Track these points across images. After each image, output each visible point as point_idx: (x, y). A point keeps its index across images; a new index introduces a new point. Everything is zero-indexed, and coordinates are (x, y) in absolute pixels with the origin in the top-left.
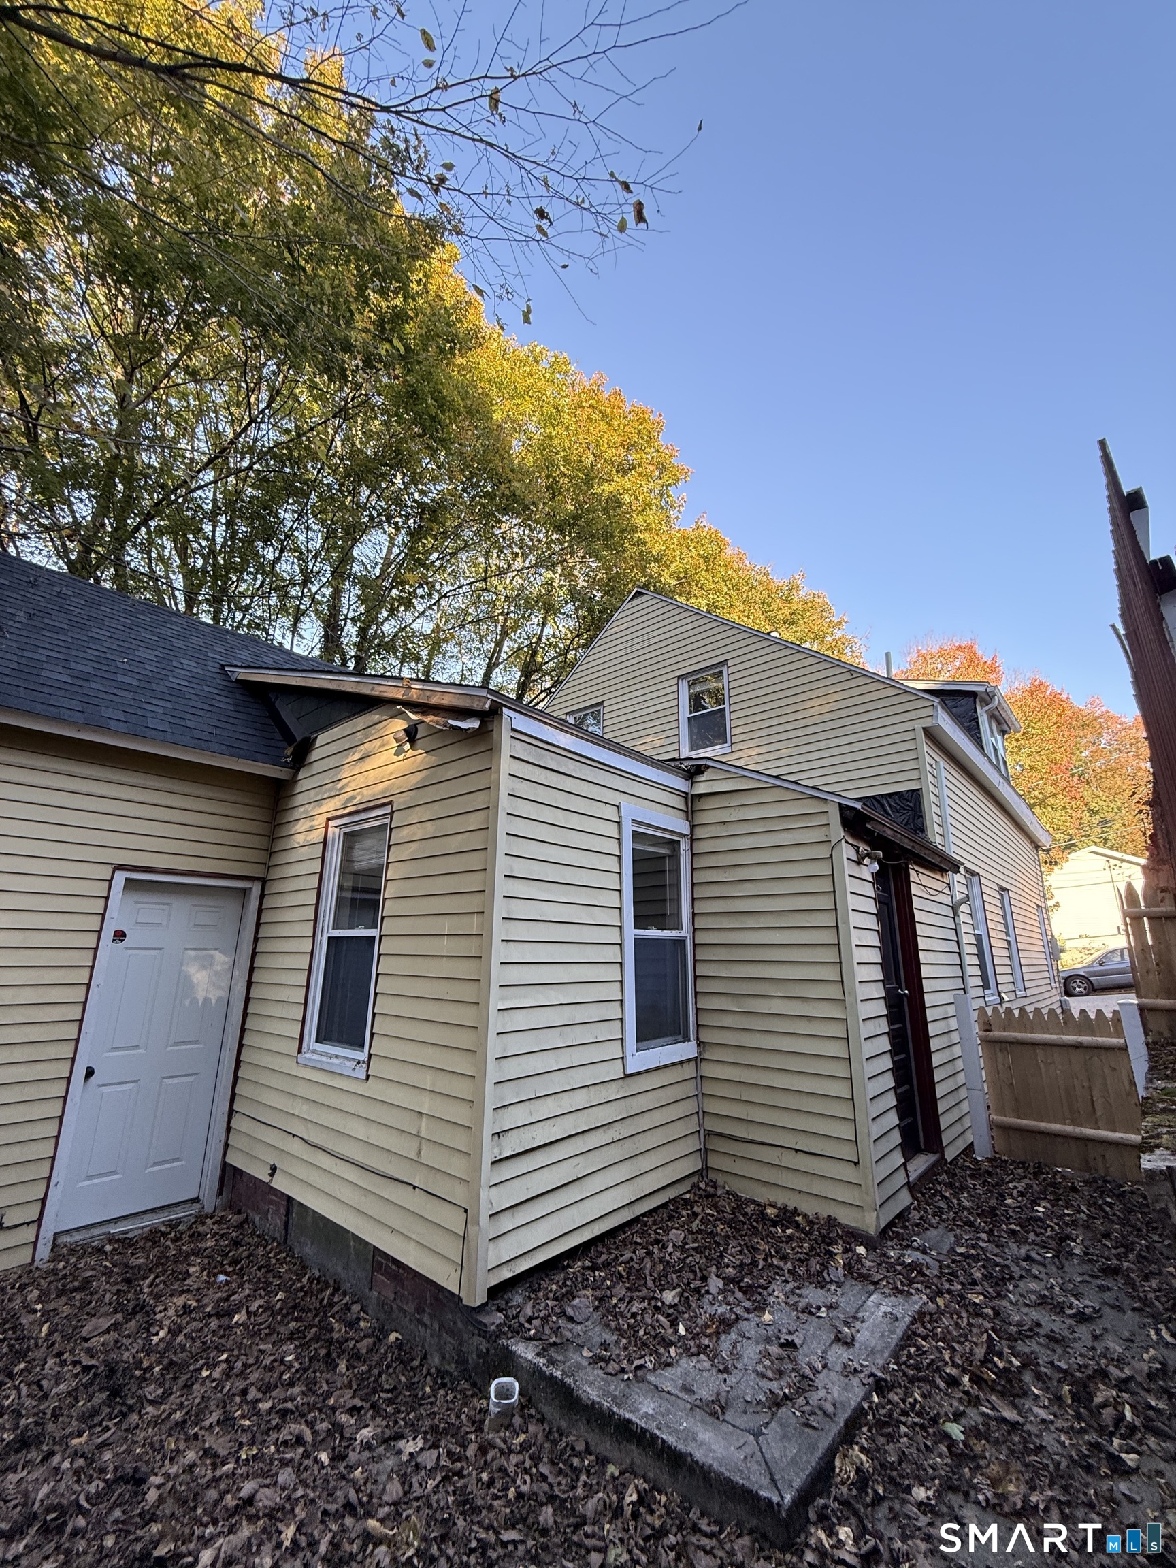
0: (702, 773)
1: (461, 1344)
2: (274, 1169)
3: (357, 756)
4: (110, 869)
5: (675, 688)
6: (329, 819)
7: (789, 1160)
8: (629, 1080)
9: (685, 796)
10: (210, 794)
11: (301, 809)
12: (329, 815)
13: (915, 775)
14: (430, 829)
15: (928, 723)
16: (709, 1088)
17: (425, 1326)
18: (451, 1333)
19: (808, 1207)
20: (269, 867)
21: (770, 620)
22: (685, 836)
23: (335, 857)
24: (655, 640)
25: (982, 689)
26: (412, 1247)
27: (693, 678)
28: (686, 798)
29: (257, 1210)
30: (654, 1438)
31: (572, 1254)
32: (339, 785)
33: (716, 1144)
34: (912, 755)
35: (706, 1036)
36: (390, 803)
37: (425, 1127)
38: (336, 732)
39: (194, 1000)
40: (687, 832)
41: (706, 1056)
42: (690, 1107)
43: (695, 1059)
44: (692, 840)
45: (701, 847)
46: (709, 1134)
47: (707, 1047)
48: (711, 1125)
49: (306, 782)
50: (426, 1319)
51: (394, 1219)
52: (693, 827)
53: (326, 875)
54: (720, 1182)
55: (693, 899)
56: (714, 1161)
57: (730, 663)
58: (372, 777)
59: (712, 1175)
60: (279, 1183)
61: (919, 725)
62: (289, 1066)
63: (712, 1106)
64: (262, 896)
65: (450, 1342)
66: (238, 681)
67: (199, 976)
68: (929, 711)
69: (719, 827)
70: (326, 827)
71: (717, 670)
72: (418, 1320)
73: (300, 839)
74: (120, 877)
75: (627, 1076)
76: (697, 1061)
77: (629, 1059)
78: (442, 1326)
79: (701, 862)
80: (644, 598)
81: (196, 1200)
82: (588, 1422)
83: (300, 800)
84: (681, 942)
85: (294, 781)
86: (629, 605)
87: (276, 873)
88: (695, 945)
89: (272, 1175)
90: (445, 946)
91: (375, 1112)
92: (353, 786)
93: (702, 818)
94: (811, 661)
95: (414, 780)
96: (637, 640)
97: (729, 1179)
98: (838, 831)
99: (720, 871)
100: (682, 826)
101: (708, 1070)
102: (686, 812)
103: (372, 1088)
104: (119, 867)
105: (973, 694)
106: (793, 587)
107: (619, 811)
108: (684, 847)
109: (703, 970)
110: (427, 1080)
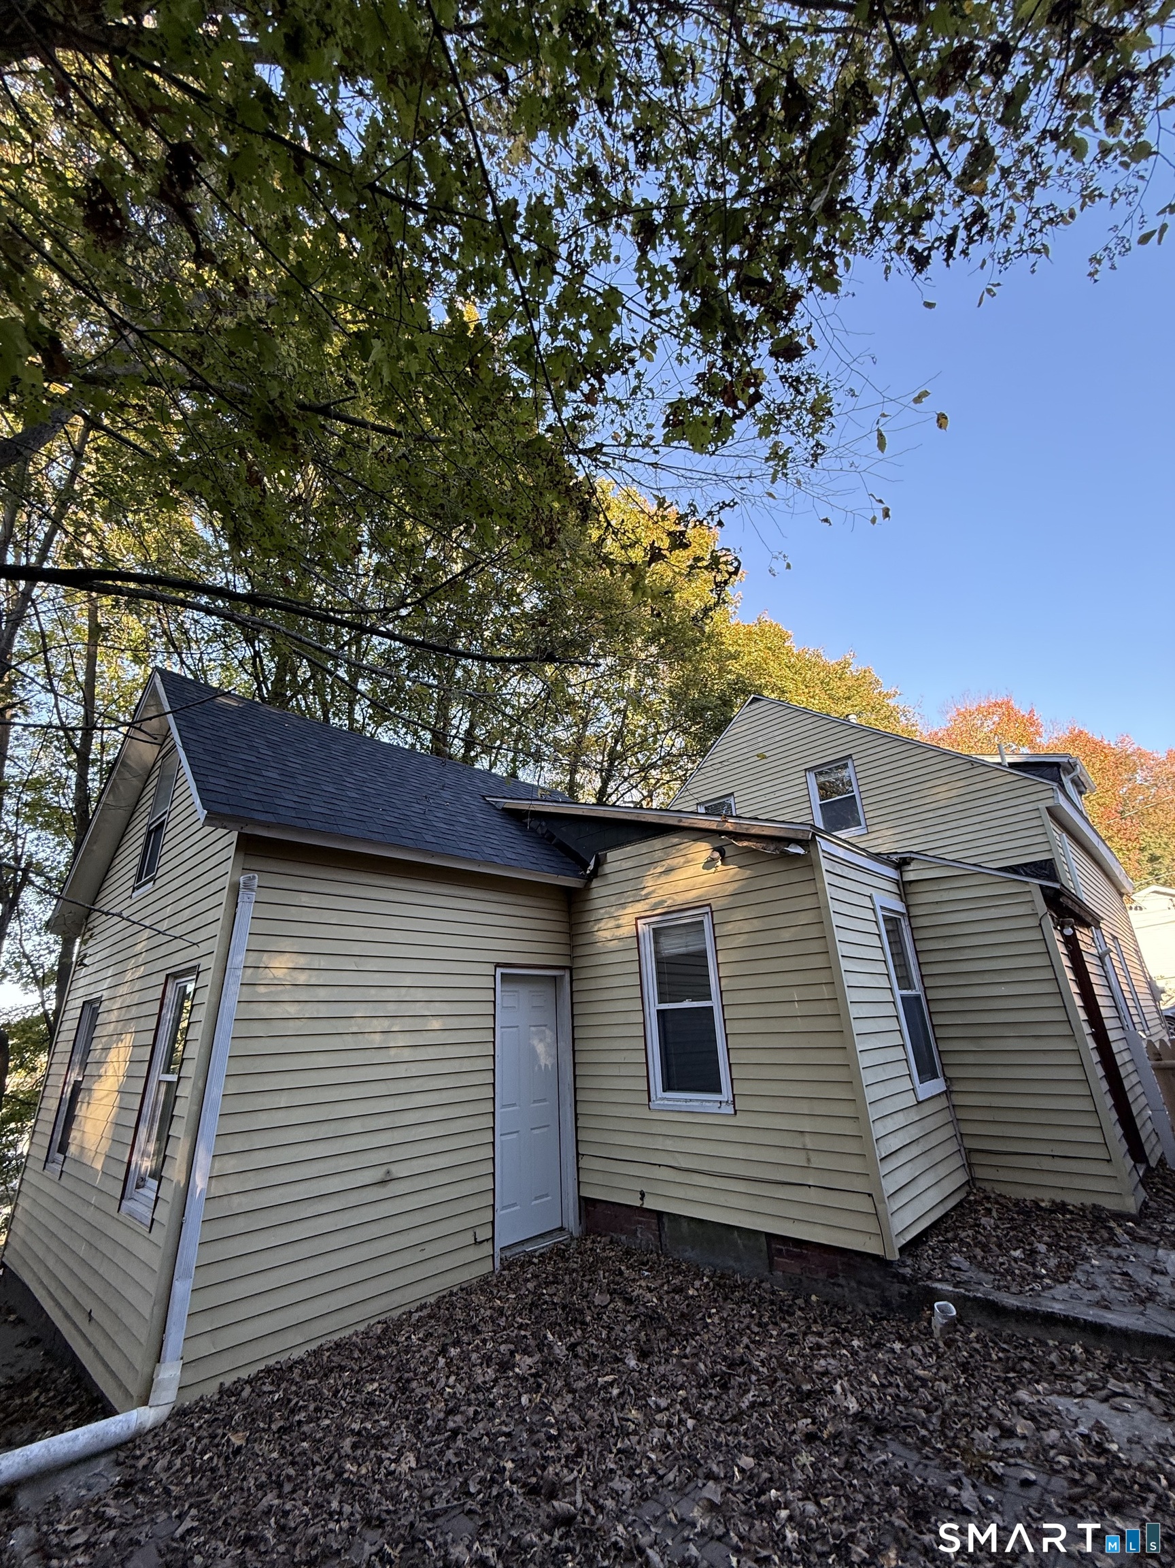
0: (909, 864)
1: (883, 1292)
2: (643, 1195)
3: (659, 870)
4: (492, 966)
5: (803, 780)
6: (637, 919)
7: (1047, 1164)
8: (920, 1106)
9: (897, 882)
10: (531, 903)
11: (602, 911)
12: (637, 915)
13: (1046, 847)
14: (757, 924)
15: (1050, 803)
16: (962, 1114)
17: (840, 1285)
18: (871, 1286)
19: (1073, 1200)
20: (572, 958)
21: (831, 697)
22: (902, 914)
23: (648, 948)
24: (777, 739)
25: (1065, 760)
26: (818, 1229)
27: (818, 770)
28: (898, 885)
29: (622, 1231)
30: (1076, 1319)
31: (925, 1234)
32: (644, 892)
33: (976, 1158)
34: (1040, 830)
35: (951, 1073)
36: (709, 905)
37: (809, 1142)
38: (629, 850)
39: (540, 1067)
40: (904, 911)
41: (955, 1088)
42: (948, 1131)
43: (945, 1092)
44: (909, 917)
45: (917, 923)
46: (970, 1151)
47: (954, 1082)
48: (970, 1144)
49: (599, 889)
50: (842, 1281)
51: (794, 1212)
52: (908, 907)
53: (643, 961)
54: (988, 1189)
55: (919, 964)
56: (979, 1173)
57: (854, 757)
58: (681, 886)
59: (978, 1184)
60: (649, 1204)
61: (1042, 805)
62: (643, 1113)
63: (967, 1129)
64: (572, 981)
65: (871, 1294)
66: (504, 809)
67: (540, 1048)
68: (1050, 794)
69: (933, 906)
70: (636, 925)
71: (841, 763)
72: (834, 1284)
73: (607, 935)
74: (499, 971)
75: (919, 1103)
76: (948, 1093)
77: (918, 1090)
78: (859, 1283)
79: (919, 935)
80: (762, 703)
81: (561, 1229)
82: (1017, 1321)
83: (598, 903)
84: (918, 998)
85: (587, 888)
86: (748, 710)
87: (580, 963)
88: (927, 1001)
89: (642, 1199)
90: (797, 1009)
91: (750, 1137)
92: (661, 892)
93: (914, 900)
94: (931, 754)
95: (731, 888)
96: (760, 739)
97: (995, 1185)
98: (1041, 907)
99: (940, 941)
100: (899, 907)
101: (958, 1100)
102: (900, 895)
103: (740, 1120)
104: (498, 965)
105: (1057, 765)
106: (846, 665)
107: (872, 901)
108: (904, 924)
109: (938, 1020)
110: (804, 1107)
